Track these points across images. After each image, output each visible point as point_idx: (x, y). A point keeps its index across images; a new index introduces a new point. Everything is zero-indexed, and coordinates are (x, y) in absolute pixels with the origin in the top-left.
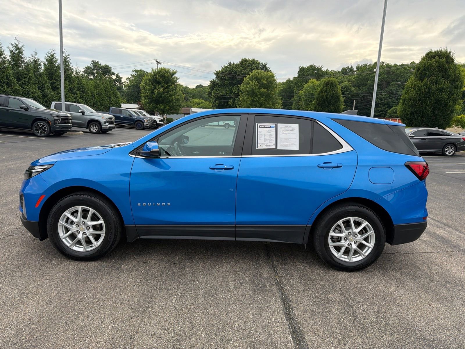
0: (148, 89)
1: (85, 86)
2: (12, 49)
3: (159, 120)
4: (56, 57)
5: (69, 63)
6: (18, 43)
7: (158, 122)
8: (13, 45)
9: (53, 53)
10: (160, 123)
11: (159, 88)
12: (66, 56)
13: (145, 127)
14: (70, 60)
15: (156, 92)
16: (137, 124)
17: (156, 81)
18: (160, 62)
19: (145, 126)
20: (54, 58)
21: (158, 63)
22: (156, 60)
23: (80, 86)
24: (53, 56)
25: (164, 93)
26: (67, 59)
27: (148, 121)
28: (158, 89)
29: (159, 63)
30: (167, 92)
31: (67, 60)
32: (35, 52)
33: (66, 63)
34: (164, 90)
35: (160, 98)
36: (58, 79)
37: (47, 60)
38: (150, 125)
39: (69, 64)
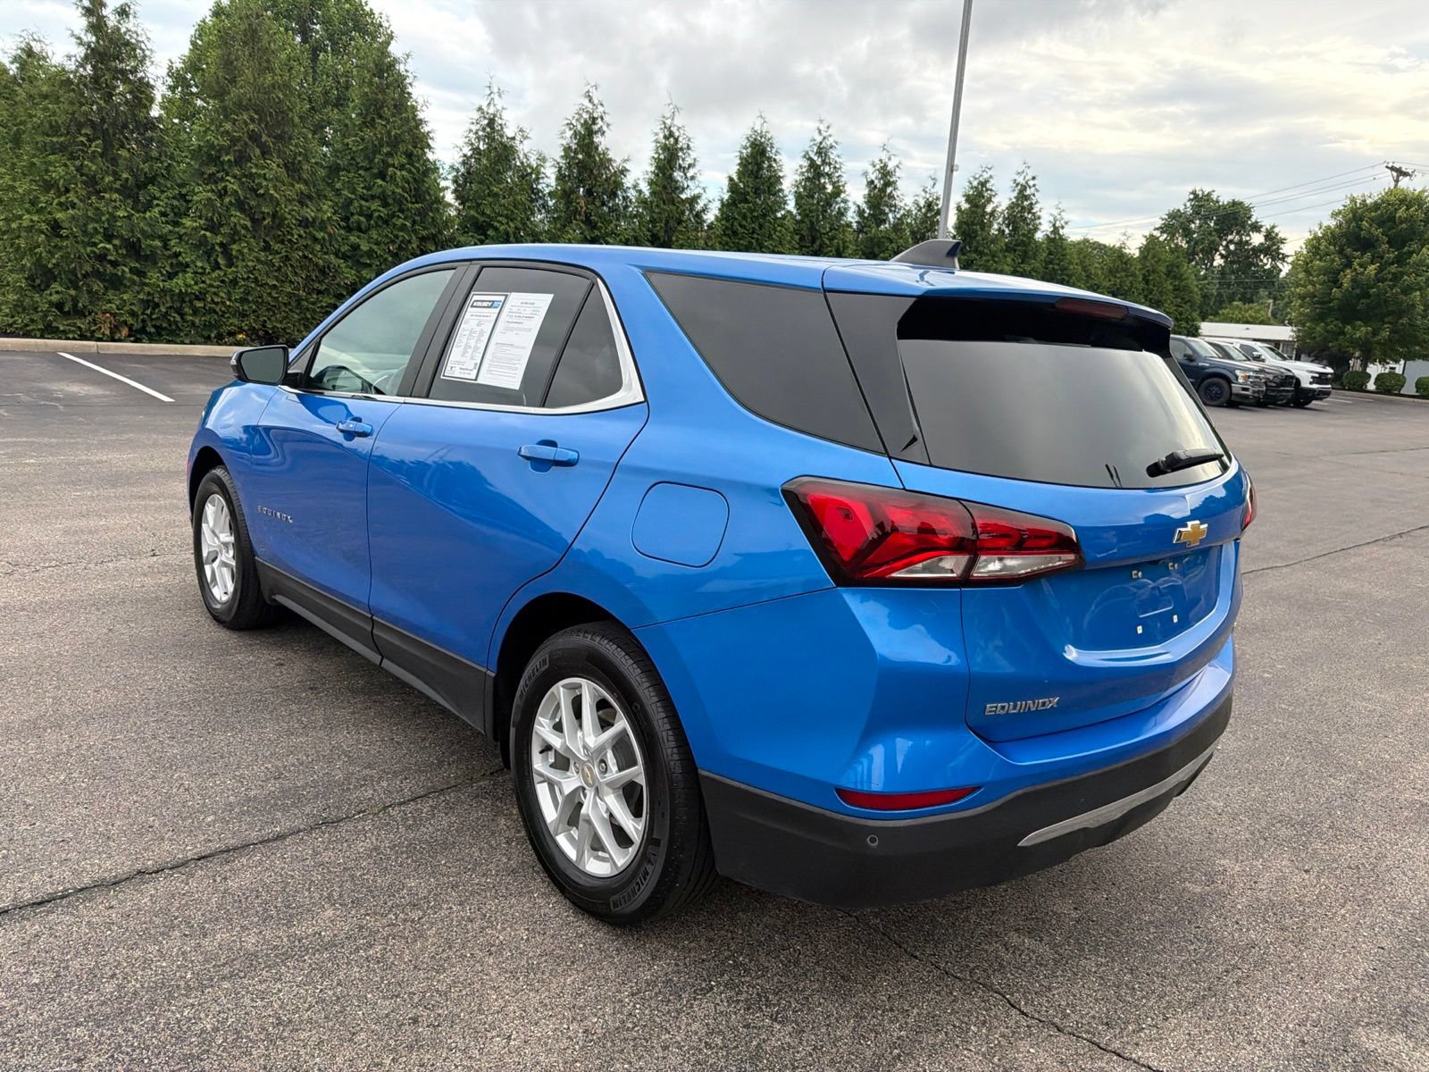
0: (1320, 269)
1: (1071, 267)
2: (873, 177)
3: (1313, 377)
4: (993, 188)
5: (1034, 202)
6: (887, 160)
7: (1305, 384)
8: (875, 166)
9: (986, 176)
10: (1315, 386)
11: (1361, 265)
12: (1027, 183)
13: (1233, 398)
14: (1037, 191)
15: (1347, 278)
16: (1207, 388)
17: (1358, 237)
18: (1410, 171)
19: (1237, 395)
20: (987, 190)
21: (1400, 173)
22: (1390, 165)
23: (1056, 267)
24: (983, 184)
25: (1379, 279)
26: (1028, 189)
27: (1249, 377)
28: (1355, 270)
29: (1406, 174)
30: (1396, 278)
31: (1028, 192)
32: (933, 179)
33: (1022, 202)
34: (1380, 270)
35: (1359, 300)
36: (986, 251)
37: (968, 199)
38: (1254, 392)
39: (1031, 204)
